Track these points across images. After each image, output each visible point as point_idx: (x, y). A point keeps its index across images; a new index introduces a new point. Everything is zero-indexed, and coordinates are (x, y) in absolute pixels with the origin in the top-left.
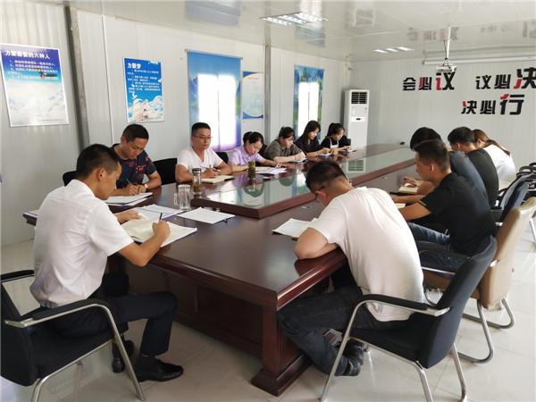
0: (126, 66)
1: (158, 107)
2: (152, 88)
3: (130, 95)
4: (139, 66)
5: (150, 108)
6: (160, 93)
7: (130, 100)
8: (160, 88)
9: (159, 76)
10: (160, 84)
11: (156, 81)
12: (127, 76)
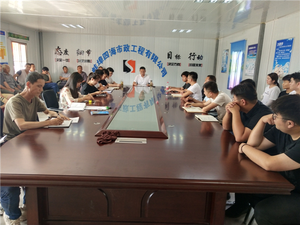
0: (277, 45)
1: (286, 69)
2: (286, 57)
3: (275, 62)
4: (282, 43)
5: (282, 70)
6: (289, 60)
7: (274, 65)
8: (290, 57)
9: (291, 48)
10: (291, 53)
11: (288, 52)
12: (276, 51)
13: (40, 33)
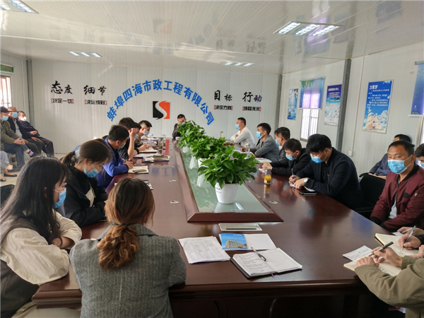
0: (369, 87)
1: (383, 120)
2: (382, 103)
3: (367, 109)
4: (377, 86)
5: (377, 120)
6: (386, 108)
7: (366, 114)
8: (388, 103)
9: (389, 93)
10: (389, 100)
11: (386, 98)
12: (368, 96)
13: (29, 62)
